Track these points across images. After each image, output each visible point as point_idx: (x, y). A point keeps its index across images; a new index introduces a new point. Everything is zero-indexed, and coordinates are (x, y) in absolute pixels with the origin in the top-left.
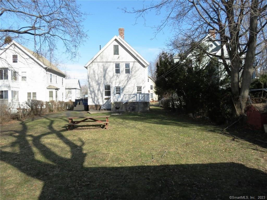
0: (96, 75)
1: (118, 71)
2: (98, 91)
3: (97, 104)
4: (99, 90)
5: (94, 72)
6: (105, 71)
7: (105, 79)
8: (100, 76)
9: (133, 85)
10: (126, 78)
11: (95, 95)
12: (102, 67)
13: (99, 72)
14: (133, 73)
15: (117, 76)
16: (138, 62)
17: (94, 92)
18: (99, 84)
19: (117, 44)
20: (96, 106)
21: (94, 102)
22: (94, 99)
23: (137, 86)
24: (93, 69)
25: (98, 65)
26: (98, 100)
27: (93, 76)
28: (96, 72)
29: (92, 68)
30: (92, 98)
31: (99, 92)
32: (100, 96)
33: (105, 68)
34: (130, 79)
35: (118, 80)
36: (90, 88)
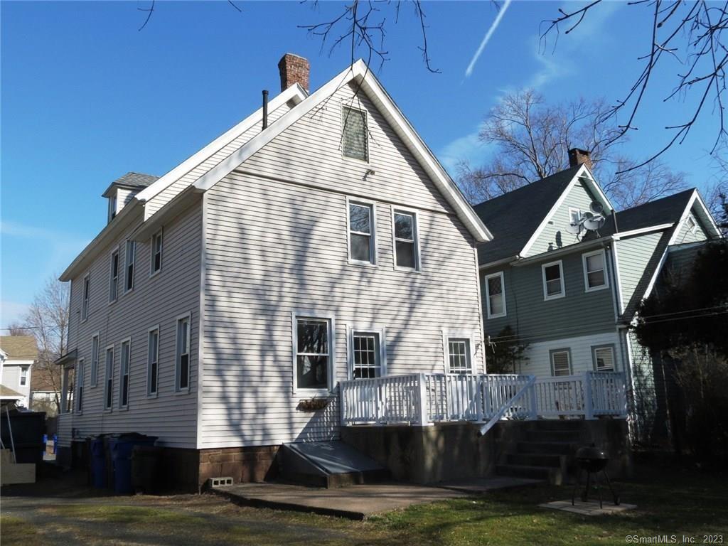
0: (254, 255)
1: (363, 248)
2: (263, 354)
3: (258, 440)
4: (268, 346)
5: (242, 230)
6: (303, 232)
7: (302, 284)
8: (274, 260)
9: (432, 330)
10: (404, 290)
11: (244, 376)
12: (288, 211)
13: (271, 238)
14: (431, 266)
15: (363, 275)
16: (448, 215)
17: (238, 357)
18: (268, 311)
19: (357, 104)
20: (249, 452)
21: (235, 427)
22: (240, 405)
23: (450, 339)
24: (238, 215)
25: (265, 193)
26: (262, 409)
27: (233, 255)
28: (254, 232)
29: (230, 205)
30: (224, 398)
31: (270, 358)
32: (272, 391)
33: (303, 218)
34: (420, 296)
35: (366, 300)
36: (212, 336)
